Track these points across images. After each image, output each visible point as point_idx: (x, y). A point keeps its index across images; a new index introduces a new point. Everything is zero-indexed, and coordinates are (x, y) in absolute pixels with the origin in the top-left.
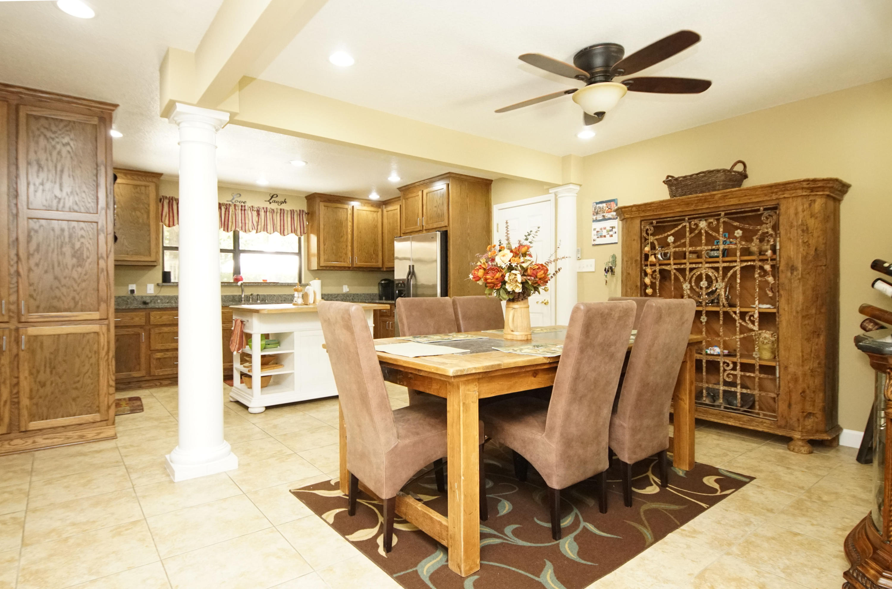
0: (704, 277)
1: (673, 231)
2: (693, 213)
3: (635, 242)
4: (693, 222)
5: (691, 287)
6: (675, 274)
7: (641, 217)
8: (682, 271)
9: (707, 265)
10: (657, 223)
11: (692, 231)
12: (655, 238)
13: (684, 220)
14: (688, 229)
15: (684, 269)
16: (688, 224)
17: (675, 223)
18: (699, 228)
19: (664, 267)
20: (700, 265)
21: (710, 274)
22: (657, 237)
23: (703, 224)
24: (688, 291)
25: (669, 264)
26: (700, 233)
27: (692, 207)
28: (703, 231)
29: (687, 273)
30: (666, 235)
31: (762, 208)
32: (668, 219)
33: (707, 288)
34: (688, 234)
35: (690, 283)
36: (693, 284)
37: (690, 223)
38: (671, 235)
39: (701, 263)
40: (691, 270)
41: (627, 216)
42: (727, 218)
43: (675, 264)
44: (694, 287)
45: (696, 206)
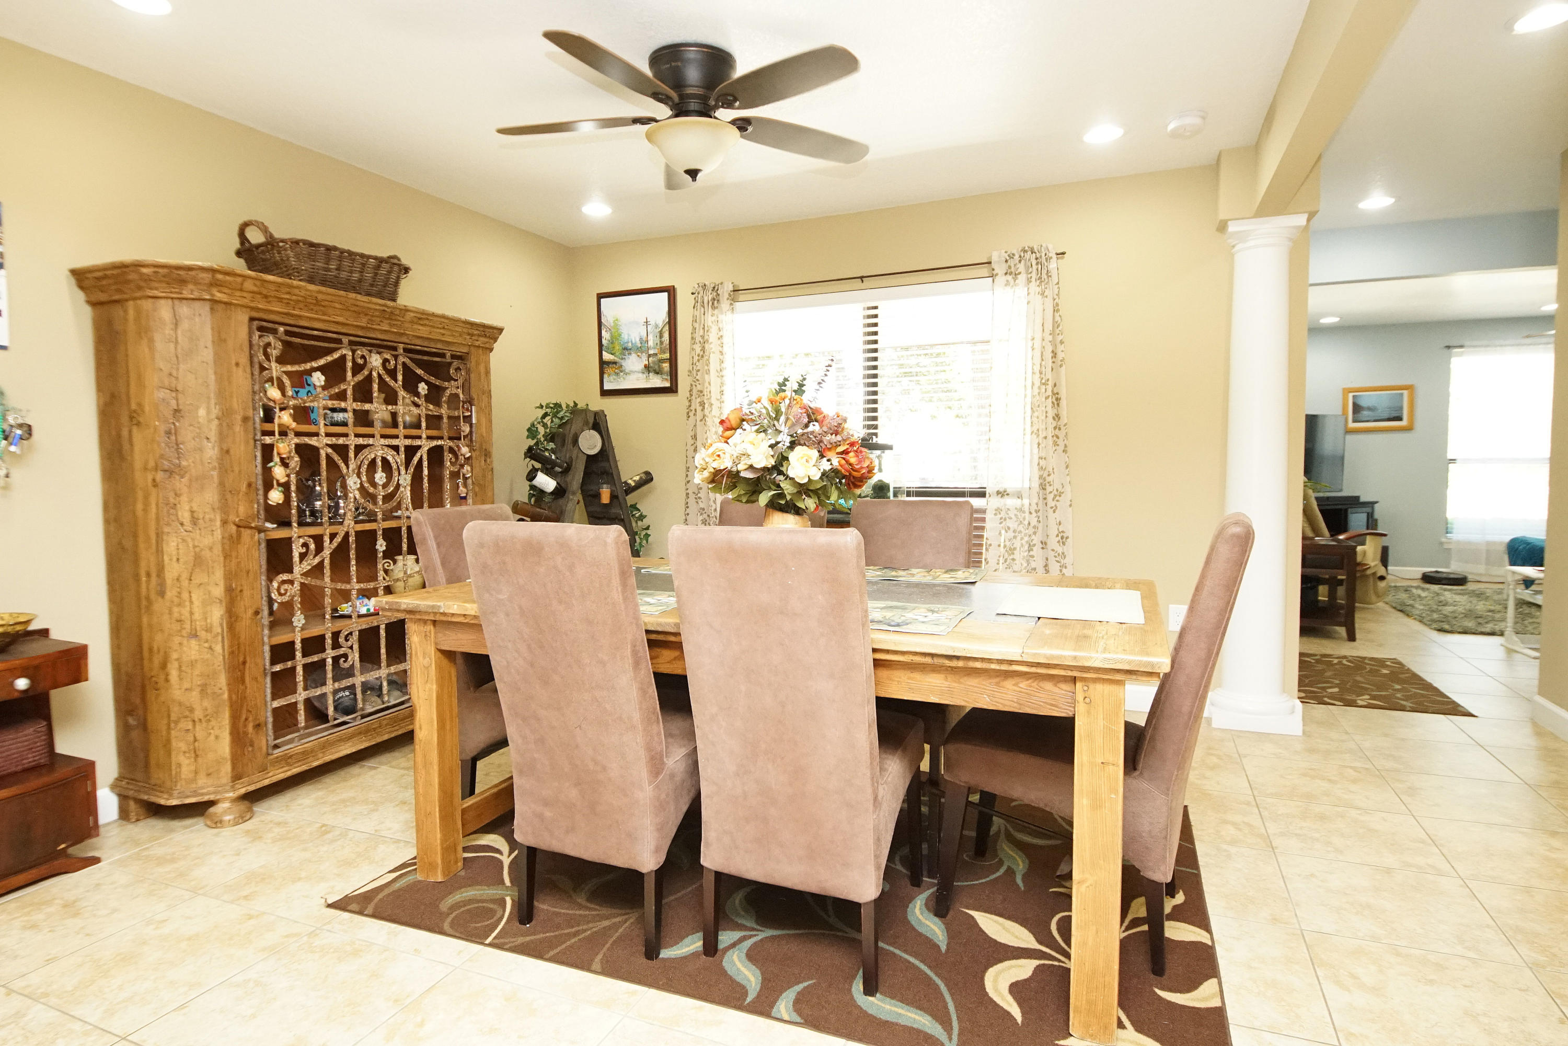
0: (379, 463)
1: (322, 362)
2: (360, 333)
3: (240, 370)
4: (359, 352)
5: (361, 484)
6: (327, 455)
7: (252, 309)
8: (342, 450)
9: (383, 441)
10: (287, 333)
11: (357, 368)
12: (284, 369)
13: (339, 341)
14: (349, 364)
15: (346, 447)
16: (350, 353)
17: (326, 345)
18: (369, 366)
19: (307, 440)
20: (371, 441)
21: (390, 458)
22: (289, 368)
23: (376, 361)
24: (357, 492)
25: (317, 434)
26: (369, 378)
27: (363, 322)
28: (375, 374)
29: (351, 454)
30: (308, 366)
31: (448, 355)
32: (316, 333)
33: (385, 486)
34: (349, 374)
35: (359, 475)
36: (364, 478)
37: (354, 352)
38: (320, 369)
39: (373, 436)
40: (359, 449)
41: (219, 296)
42: (410, 359)
43: (328, 435)
44: (366, 485)
45: (370, 321)
